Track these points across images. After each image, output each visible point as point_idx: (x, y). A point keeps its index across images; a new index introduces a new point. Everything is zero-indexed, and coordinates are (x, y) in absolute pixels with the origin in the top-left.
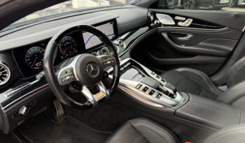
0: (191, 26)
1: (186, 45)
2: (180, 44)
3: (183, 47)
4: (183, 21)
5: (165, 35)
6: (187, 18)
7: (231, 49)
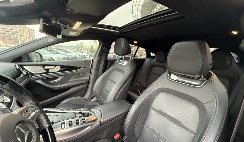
0: (60, 71)
1: (60, 84)
2: (55, 85)
3: (58, 86)
4: (53, 69)
5: (40, 82)
6: (55, 66)
7: (88, 78)
